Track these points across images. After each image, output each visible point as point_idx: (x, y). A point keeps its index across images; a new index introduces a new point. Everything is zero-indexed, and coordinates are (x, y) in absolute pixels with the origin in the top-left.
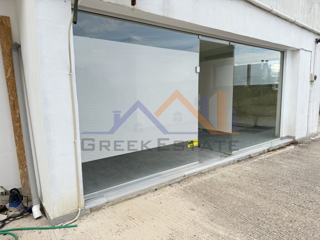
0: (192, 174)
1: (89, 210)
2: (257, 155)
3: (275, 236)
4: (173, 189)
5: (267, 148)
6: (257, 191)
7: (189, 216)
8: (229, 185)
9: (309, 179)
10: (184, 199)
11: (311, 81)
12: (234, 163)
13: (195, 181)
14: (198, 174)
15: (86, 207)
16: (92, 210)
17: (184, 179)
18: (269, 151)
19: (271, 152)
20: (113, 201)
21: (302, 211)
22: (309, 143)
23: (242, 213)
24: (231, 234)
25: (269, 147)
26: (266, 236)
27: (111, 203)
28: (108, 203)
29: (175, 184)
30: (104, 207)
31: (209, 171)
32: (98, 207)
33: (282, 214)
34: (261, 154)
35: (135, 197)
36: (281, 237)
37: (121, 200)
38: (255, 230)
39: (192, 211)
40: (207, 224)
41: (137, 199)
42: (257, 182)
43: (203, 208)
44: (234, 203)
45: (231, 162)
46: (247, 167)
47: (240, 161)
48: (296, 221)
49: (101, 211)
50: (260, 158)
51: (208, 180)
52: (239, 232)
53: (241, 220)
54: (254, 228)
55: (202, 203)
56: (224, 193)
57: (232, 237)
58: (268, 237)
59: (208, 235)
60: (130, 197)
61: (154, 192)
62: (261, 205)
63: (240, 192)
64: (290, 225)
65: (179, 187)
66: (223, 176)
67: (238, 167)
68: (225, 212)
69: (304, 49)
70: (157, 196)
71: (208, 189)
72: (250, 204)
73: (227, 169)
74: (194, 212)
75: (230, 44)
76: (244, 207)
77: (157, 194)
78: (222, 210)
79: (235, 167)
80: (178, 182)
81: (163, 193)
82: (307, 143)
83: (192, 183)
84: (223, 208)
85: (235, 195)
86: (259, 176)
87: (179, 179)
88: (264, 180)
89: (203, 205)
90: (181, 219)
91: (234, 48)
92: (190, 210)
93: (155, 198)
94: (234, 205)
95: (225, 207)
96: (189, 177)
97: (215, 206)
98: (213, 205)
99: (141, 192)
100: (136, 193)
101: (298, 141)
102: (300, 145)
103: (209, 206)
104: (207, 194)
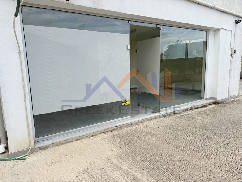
0: (123, 125)
1: (38, 148)
2: (181, 111)
3: (162, 171)
4: (105, 136)
5: (191, 106)
6: (166, 138)
7: (106, 155)
8: (148, 133)
9: (212, 131)
10: (109, 143)
11: (232, 54)
12: (160, 117)
13: (124, 130)
14: (129, 125)
15: (35, 147)
16: (40, 149)
17: (117, 128)
18: (192, 109)
19: (193, 110)
20: (57, 143)
21: (192, 154)
22: (228, 103)
23: (146, 154)
24: (130, 168)
25: (192, 106)
26: (155, 170)
27: (55, 144)
28: (53, 144)
29: (108, 132)
30: (49, 147)
31: (138, 123)
32: (45, 147)
33: (176, 156)
34: (185, 111)
35: (75, 141)
36: (165, 171)
37: (63, 143)
38: (149, 166)
39: (110, 151)
40: (117, 160)
41: (76, 142)
42: (170, 131)
43: (119, 149)
44: (144, 146)
45: (157, 117)
46: (168, 121)
47: (166, 116)
48: (184, 161)
49: (47, 150)
50: (182, 114)
51: (133, 130)
52: (136, 167)
53: (143, 158)
54: (149, 165)
55: (120, 146)
56: (140, 139)
57: (129, 170)
58: (156, 171)
59: (113, 168)
60: (71, 140)
61: (90, 138)
62: (163, 149)
63: (153, 139)
64: (178, 163)
65: (110, 134)
66: (147, 127)
67: (161, 121)
68: (134, 153)
69: (224, 29)
70: (91, 140)
71: (130, 136)
72: (155, 148)
73: (152, 122)
74: (111, 152)
75: (157, 27)
76: (150, 149)
77: (92, 139)
78: (133, 151)
79: (159, 120)
80: (110, 131)
81: (97, 138)
82: (226, 103)
83: (121, 132)
84: (134, 149)
85: (148, 140)
86: (174, 127)
87: (112, 129)
88: (176, 130)
89: (121, 147)
90: (100, 157)
91: (160, 30)
92: (110, 150)
93: (89, 141)
94: (143, 148)
95: (136, 149)
96: (121, 127)
97: (129, 148)
98: (128, 147)
99: (80, 137)
100: (76, 137)
101: (219, 102)
102: (220, 104)
103: (124, 148)
104: (128, 139)
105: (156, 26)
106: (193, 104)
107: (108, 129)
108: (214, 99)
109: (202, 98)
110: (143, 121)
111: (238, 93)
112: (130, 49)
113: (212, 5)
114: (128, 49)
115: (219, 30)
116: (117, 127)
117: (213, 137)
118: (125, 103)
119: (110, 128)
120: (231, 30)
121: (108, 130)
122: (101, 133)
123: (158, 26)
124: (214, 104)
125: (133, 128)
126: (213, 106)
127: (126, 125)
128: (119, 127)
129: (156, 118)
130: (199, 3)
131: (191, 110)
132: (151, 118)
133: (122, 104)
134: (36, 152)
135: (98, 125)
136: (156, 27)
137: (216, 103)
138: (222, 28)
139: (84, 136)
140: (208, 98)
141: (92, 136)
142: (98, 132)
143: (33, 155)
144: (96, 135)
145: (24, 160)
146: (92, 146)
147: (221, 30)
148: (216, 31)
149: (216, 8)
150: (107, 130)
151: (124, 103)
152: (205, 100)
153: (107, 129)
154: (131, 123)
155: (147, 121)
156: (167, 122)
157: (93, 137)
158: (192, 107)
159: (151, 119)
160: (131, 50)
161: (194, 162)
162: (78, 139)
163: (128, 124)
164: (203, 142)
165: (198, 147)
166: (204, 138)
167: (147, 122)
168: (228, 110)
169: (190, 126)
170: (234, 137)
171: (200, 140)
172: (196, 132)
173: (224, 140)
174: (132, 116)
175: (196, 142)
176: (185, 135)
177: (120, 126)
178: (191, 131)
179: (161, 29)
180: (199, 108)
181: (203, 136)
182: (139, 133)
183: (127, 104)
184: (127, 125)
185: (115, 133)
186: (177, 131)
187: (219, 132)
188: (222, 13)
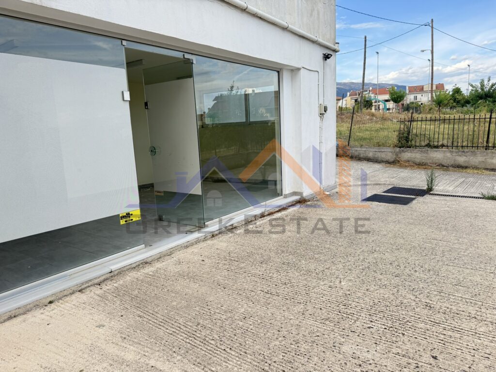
0: (127, 267)
2: (244, 223)
3: (211, 346)
4: (83, 297)
5: (260, 212)
6: (218, 279)
7: (88, 339)
8: (181, 275)
9: (298, 251)
10: (94, 311)
11: (321, 114)
12: (205, 239)
13: (128, 278)
14: (139, 265)
17: (112, 276)
18: (262, 216)
19: (265, 218)
21: (267, 300)
23: (179, 319)
24: (145, 355)
25: (263, 210)
26: (198, 348)
29: (92, 288)
31: (160, 258)
33: (238, 309)
36: (218, 345)
38: (186, 342)
39: (98, 328)
40: (114, 346)
41: (8, 324)
42: (225, 264)
43: (119, 321)
44: (175, 303)
45: (200, 239)
46: (223, 243)
47: (217, 235)
48: (251, 316)
51: (151, 273)
52: (158, 351)
53: (172, 329)
54: (185, 340)
55: (122, 312)
56: (166, 290)
57: (143, 361)
58: (201, 349)
61: (45, 308)
62: (213, 301)
63: (192, 285)
64: (241, 323)
65: (96, 292)
66: (179, 262)
67: (208, 246)
68: (153, 322)
69: (306, 68)
70: (47, 313)
71: (143, 288)
72: (198, 302)
73: (190, 250)
74: (101, 330)
75: (185, 57)
76: (187, 307)
77: (50, 309)
78: (150, 318)
79: (205, 245)
80: (97, 284)
81: (62, 306)
82: (318, 200)
83: (121, 282)
84: (153, 314)
85: (182, 290)
86: (232, 255)
87: (100, 279)
88: (236, 259)
89: (122, 316)
90: (72, 346)
91: (192, 63)
92: (96, 327)
93: (43, 316)
94: (173, 307)
95: (157, 313)
96: (121, 272)
97: (142, 314)
98: (139, 312)
99: (17, 311)
100: (6, 313)
101: (307, 198)
102: (308, 203)
103: (131, 316)
104: (139, 295)
105: (184, 55)
107: (90, 281)
108: (298, 195)
109: (278, 194)
110: (170, 253)
111: (334, 182)
112: (129, 100)
113: (284, 23)
114: (125, 99)
115: (299, 69)
116: (112, 274)
117: (299, 263)
118: (127, 219)
119: (95, 278)
120: (318, 72)
121: (90, 283)
122: (73, 293)
123: (187, 56)
124: (298, 204)
125: (149, 270)
127: (134, 266)
128: (116, 272)
129: (198, 241)
130: (260, 18)
131: (261, 218)
132: (188, 243)
133: (121, 221)
135: (65, 276)
136: (182, 57)
137: (302, 201)
138: (303, 67)
139: (28, 307)
140: (288, 194)
141: (51, 302)
142: (66, 291)
144: (60, 299)
146: (50, 326)
147: (302, 70)
148: (294, 71)
149: (290, 28)
150: (87, 285)
151: (125, 220)
152: (284, 198)
153: (87, 282)
154: (143, 260)
155: (179, 251)
156: (219, 247)
157: (52, 304)
158: (262, 213)
159: (187, 246)
160: (131, 103)
161: (270, 314)
162: (13, 316)
163: (137, 264)
164: (284, 274)
165: (276, 285)
166: (285, 267)
167: (181, 252)
168: (321, 213)
169: (260, 248)
170: (332, 257)
171: (278, 271)
172: (272, 259)
173: (316, 266)
174: (145, 246)
175: (271, 277)
176: (253, 267)
177: (118, 271)
178: (262, 257)
179: (194, 62)
180: (275, 212)
181: (284, 264)
182: (163, 279)
183: (132, 220)
184: (137, 266)
185: (108, 288)
186: (237, 261)
187: (309, 251)
188: (302, 39)
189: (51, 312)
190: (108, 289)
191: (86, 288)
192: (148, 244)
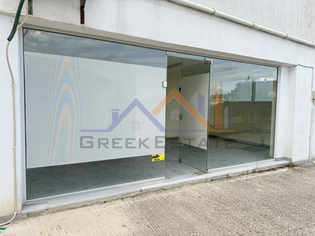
0: (152, 190)
1: (26, 214)
2: (237, 175)
4: (122, 203)
5: (252, 169)
6: (206, 214)
7: (115, 232)
8: (182, 204)
10: (124, 214)
11: (313, 99)
12: (206, 181)
13: (150, 197)
14: (159, 190)
15: (23, 212)
16: (29, 215)
17: (142, 194)
18: (254, 172)
19: (255, 174)
20: (54, 209)
25: (255, 168)
27: (51, 211)
28: (48, 210)
29: (129, 199)
30: (43, 214)
31: (173, 188)
32: (36, 213)
34: (244, 175)
35: (80, 207)
37: (63, 209)
39: (122, 227)
41: (81, 209)
42: (214, 204)
43: (135, 226)
44: (172, 224)
45: (202, 180)
46: (216, 187)
47: (215, 180)
49: (39, 217)
50: (239, 179)
51: (164, 197)
55: (139, 220)
56: (170, 212)
60: (74, 206)
61: (101, 205)
63: (187, 213)
65: (130, 202)
66: (184, 194)
67: (207, 187)
68: (154, 233)
69: (302, 65)
70: (101, 209)
71: (157, 207)
72: (187, 228)
73: (193, 187)
74: (124, 229)
75: (206, 60)
76: (179, 229)
77: (103, 207)
78: (154, 230)
79: (204, 186)
80: (132, 197)
81: (110, 206)
82: (305, 167)
83: (145, 199)
84: (156, 228)
85: (179, 215)
86: (222, 198)
87: (134, 194)
88: (224, 202)
89: (138, 223)
90: (105, 234)
91: (210, 63)
92: (122, 226)
93: (98, 210)
94: (170, 226)
95: (159, 227)
96: (147, 192)
97: (150, 225)
98: (148, 223)
99: (87, 203)
100: (81, 203)
101: (295, 164)
102: (296, 168)
103: (143, 225)
104: (153, 211)
105: (205, 59)
106: (256, 165)
107: (129, 194)
108: (288, 160)
109: (270, 157)
110: (180, 186)
112: (166, 86)
113: (284, 34)
114: (164, 86)
115: (295, 66)
116: (142, 192)
117: (275, 218)
119: (132, 193)
120: (312, 68)
121: (128, 195)
122: (117, 199)
123: (207, 59)
124: (287, 167)
125: (164, 195)
126: (285, 170)
127: (156, 189)
128: (145, 191)
129: (200, 182)
130: (265, 31)
131: (252, 173)
132: (193, 182)
134: (23, 219)
137: (290, 166)
138: (299, 65)
139: (93, 202)
140: (278, 158)
141: (105, 202)
142: (114, 197)
143: (17, 223)
144: (110, 201)
145: (3, 230)
146: (99, 217)
147: (298, 67)
148: (291, 67)
149: (289, 37)
150: (126, 196)
151: (155, 159)
152: (275, 160)
153: (127, 194)
154: (162, 187)
155: (186, 186)
156: (214, 190)
157: (105, 203)
158: (254, 170)
159: (192, 184)
162: (84, 205)
163: (158, 189)
164: (259, 224)
165: (250, 232)
166: (262, 218)
167: (187, 187)
168: (306, 178)
169: (245, 197)
170: (307, 220)
171: (255, 220)
172: (252, 208)
173: (290, 224)
174: (166, 178)
175: (248, 224)
176: (235, 212)
177: (146, 191)
178: (245, 205)
179: (212, 63)
180: (265, 171)
181: (261, 215)
182: (170, 203)
184: (157, 190)
186: (224, 204)
187: (286, 209)
188: (299, 44)
189: (103, 208)
190: (137, 202)
191: (125, 198)
192: (167, 177)
